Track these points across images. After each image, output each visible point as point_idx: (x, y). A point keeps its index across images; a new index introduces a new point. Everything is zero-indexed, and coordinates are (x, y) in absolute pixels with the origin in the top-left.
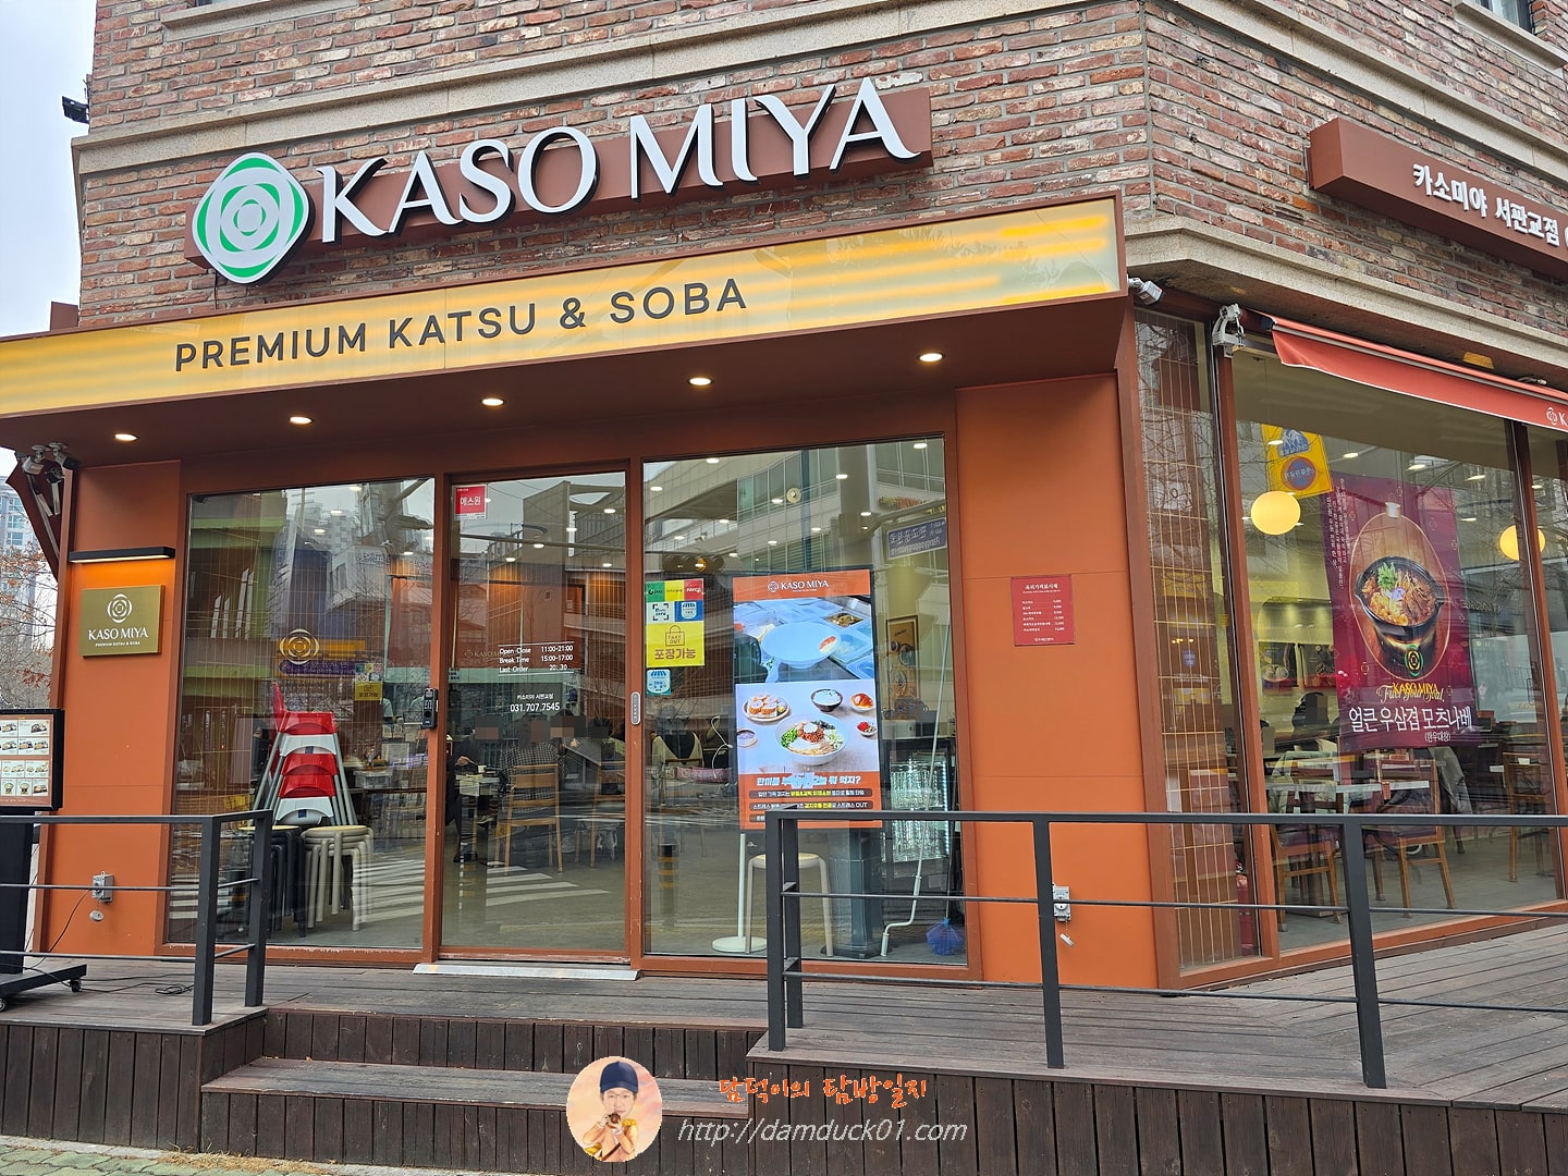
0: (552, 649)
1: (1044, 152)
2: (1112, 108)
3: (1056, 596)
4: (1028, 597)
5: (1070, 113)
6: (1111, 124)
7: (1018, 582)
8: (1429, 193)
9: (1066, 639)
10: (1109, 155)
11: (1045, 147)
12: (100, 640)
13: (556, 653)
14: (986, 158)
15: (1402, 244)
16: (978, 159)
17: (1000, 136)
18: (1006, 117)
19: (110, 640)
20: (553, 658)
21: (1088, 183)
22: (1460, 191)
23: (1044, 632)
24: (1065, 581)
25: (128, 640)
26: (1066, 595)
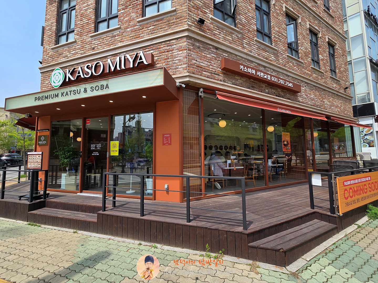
0: (98, 145)
1: (171, 63)
2: (181, 55)
3: (169, 137)
4: (165, 137)
5: (175, 56)
6: (181, 58)
7: (163, 135)
8: (243, 70)
9: (170, 144)
10: (181, 63)
11: (171, 62)
12: (40, 143)
13: (99, 146)
14: (163, 64)
15: (240, 79)
16: (161, 65)
17: (165, 61)
18: (166, 57)
19: (41, 143)
20: (98, 147)
21: (178, 68)
22: (250, 70)
23: (167, 143)
24: (170, 135)
25: (43, 143)
26: (170, 137)
